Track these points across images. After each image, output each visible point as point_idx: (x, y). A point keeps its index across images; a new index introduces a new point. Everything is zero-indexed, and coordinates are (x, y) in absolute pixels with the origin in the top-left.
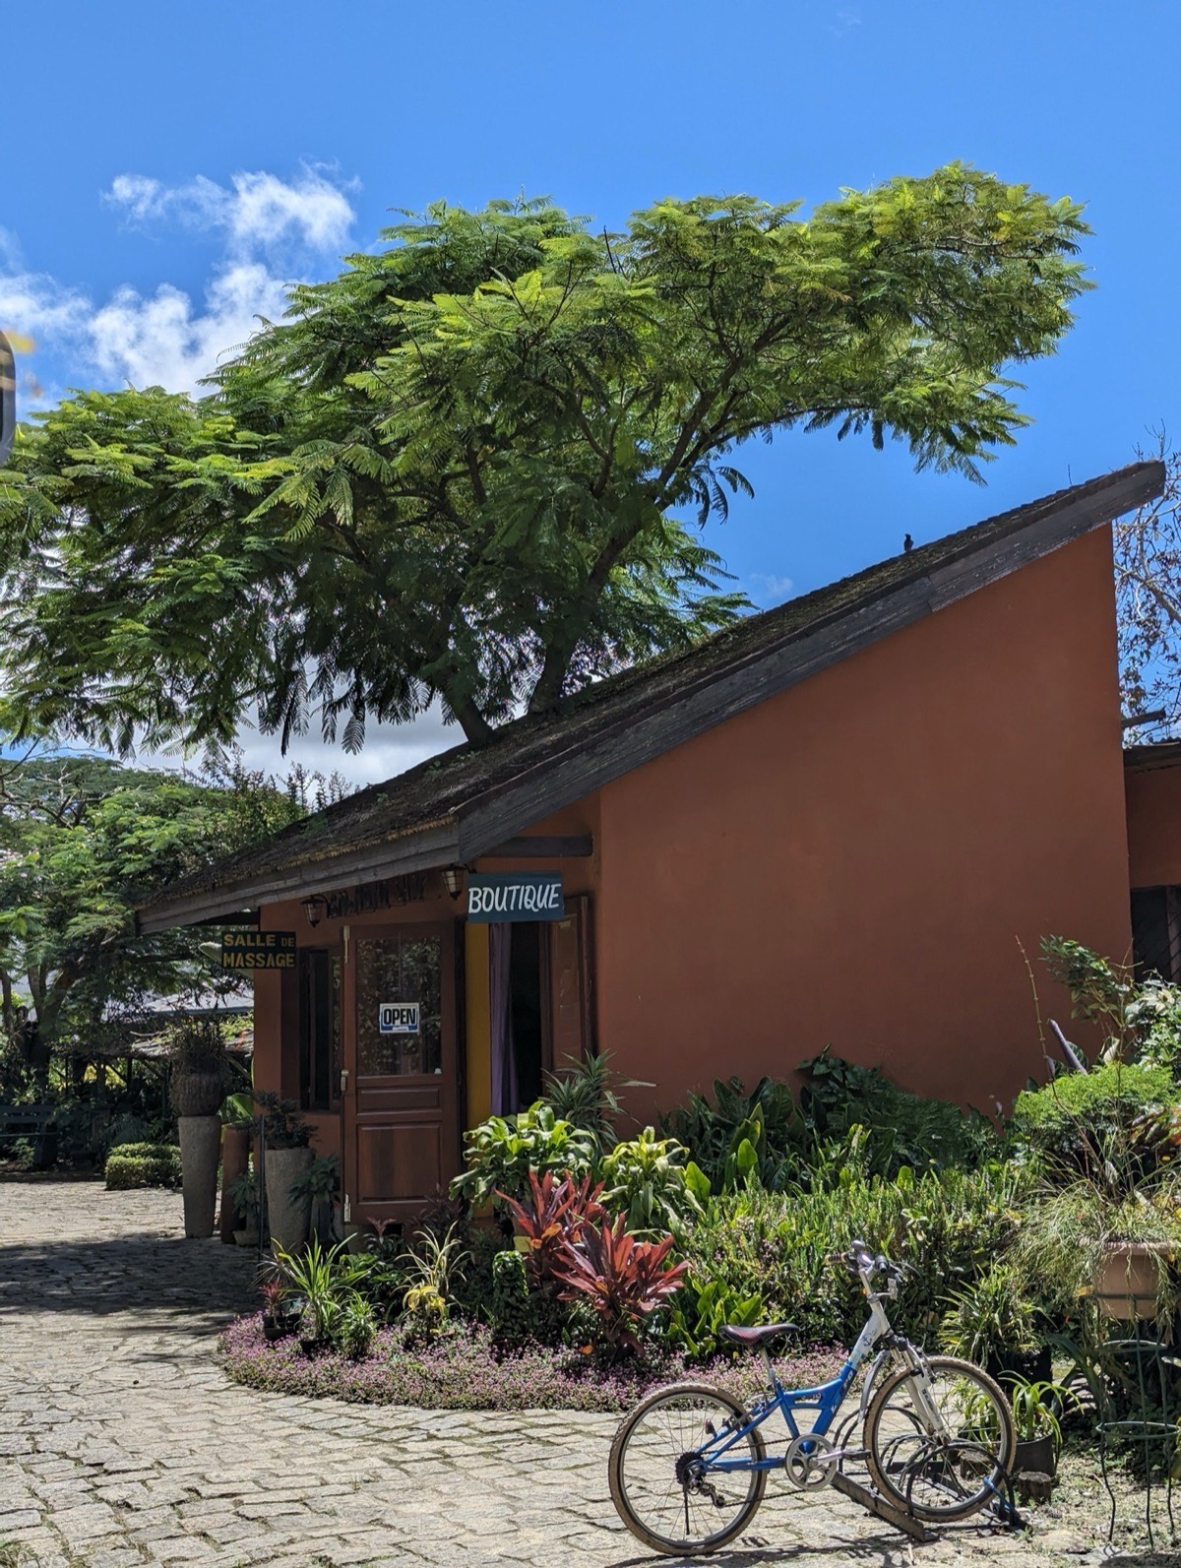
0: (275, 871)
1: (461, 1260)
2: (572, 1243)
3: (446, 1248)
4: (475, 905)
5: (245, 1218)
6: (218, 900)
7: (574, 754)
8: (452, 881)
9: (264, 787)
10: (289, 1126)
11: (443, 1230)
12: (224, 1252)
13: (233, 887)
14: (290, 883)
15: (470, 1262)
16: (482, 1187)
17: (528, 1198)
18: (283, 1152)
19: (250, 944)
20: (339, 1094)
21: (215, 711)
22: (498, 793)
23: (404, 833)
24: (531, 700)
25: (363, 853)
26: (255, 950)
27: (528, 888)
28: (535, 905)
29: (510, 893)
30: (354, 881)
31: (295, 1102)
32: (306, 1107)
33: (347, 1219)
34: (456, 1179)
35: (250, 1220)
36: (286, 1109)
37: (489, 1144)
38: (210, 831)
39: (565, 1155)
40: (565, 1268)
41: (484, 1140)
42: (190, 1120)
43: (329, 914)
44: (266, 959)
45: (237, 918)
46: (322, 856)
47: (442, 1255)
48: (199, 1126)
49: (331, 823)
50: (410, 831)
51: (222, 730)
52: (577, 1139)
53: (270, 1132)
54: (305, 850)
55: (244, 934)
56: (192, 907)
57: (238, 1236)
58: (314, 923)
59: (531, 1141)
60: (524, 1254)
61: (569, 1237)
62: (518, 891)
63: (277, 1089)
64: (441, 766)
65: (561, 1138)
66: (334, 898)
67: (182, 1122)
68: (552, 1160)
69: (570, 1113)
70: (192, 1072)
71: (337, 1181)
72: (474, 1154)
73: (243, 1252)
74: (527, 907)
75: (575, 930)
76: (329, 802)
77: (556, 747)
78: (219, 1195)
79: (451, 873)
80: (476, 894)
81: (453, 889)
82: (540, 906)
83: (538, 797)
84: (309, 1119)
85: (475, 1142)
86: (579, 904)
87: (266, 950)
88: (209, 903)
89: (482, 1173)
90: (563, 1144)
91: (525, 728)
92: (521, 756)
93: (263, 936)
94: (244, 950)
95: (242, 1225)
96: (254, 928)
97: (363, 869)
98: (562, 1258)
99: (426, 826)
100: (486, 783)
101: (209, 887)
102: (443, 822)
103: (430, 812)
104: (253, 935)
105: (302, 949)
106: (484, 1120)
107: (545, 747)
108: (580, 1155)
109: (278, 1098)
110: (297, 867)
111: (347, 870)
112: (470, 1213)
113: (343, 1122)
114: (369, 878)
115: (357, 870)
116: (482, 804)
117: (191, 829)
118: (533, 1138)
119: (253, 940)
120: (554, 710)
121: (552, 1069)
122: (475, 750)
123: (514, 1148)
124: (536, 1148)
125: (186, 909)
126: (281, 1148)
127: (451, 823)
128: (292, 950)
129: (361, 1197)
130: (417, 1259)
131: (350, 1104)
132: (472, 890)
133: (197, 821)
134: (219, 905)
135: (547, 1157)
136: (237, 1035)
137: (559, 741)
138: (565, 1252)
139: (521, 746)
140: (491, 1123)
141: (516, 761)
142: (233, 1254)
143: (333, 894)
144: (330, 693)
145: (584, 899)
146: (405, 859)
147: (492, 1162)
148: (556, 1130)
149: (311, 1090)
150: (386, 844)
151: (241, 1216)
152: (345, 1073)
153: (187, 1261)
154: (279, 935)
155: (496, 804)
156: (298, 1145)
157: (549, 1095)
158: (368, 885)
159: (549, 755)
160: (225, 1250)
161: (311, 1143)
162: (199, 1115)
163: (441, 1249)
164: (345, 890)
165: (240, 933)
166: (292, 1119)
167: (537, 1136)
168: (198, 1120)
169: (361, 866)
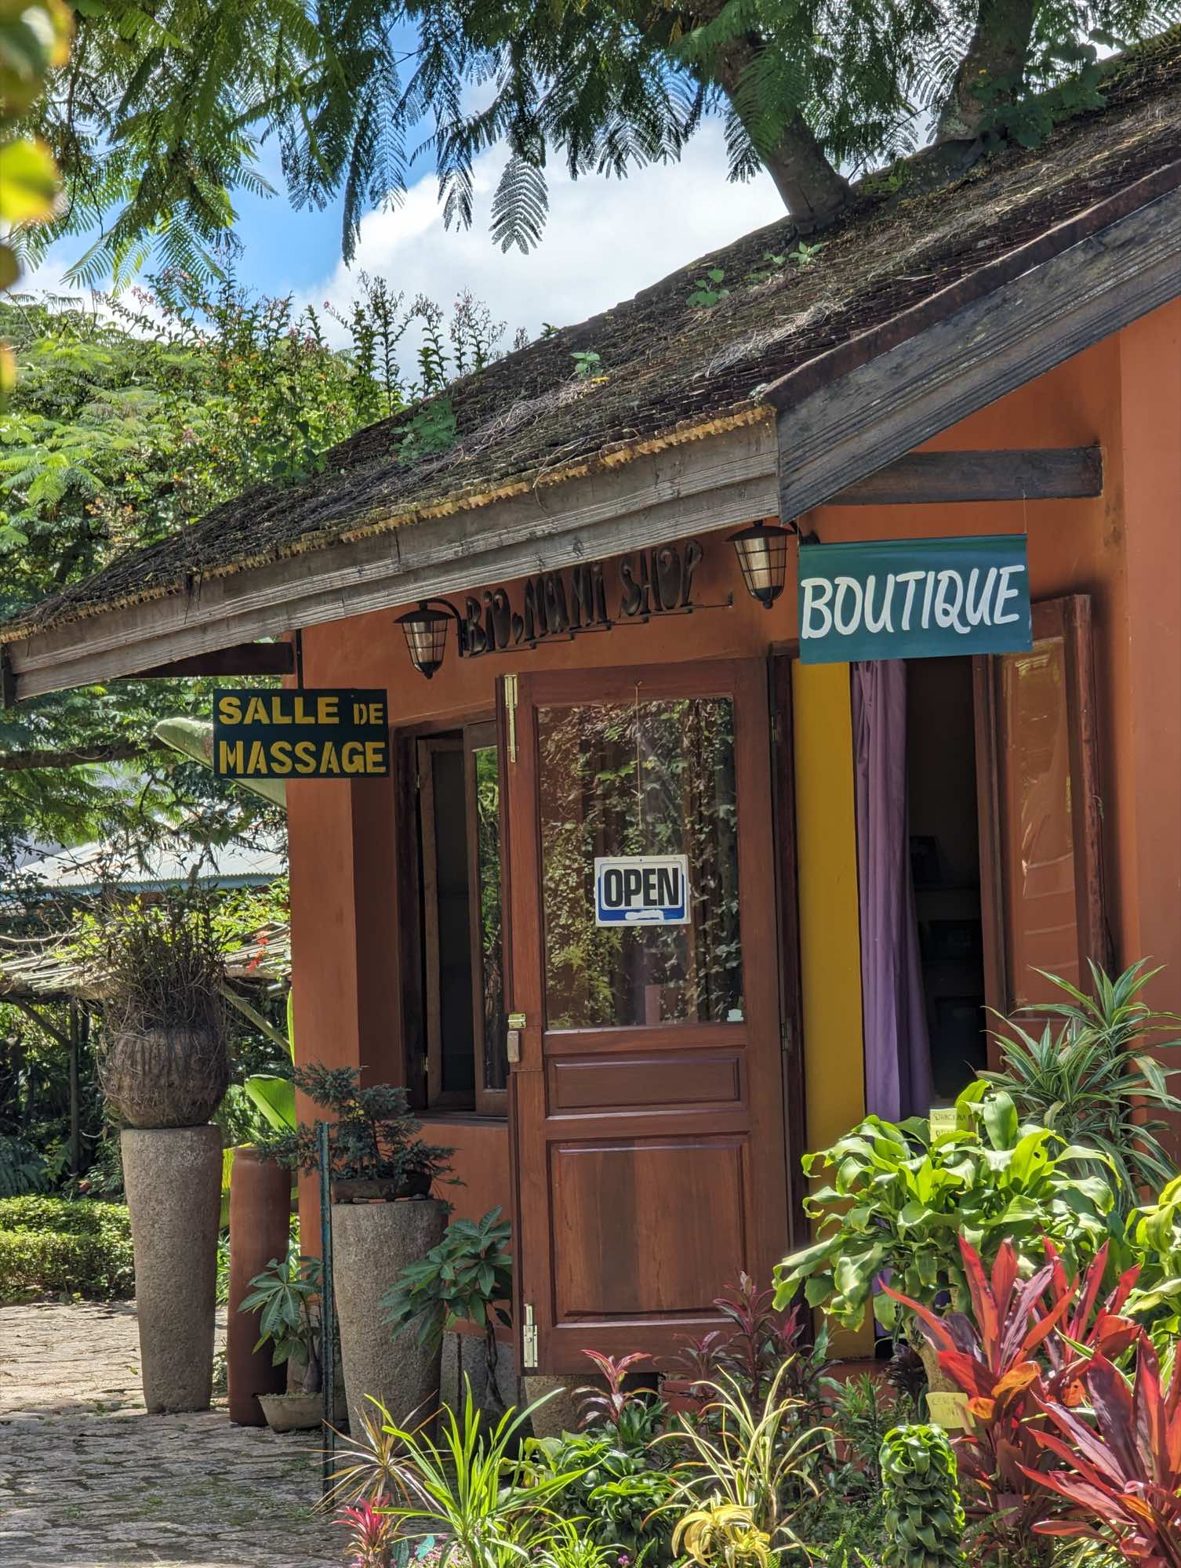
0: (336, 543)
1: (803, 1449)
2: (1066, 1407)
3: (770, 1417)
4: (817, 620)
5: (286, 1362)
6: (201, 615)
7: (1056, 246)
8: (759, 561)
9: (293, 337)
10: (385, 1148)
11: (758, 1380)
12: (238, 1443)
13: (233, 586)
14: (373, 571)
15: (823, 1453)
16: (851, 1279)
17: (957, 1304)
18: (371, 1208)
19: (279, 719)
20: (501, 1073)
21: (177, 156)
22: (871, 349)
23: (644, 448)
24: (945, 109)
25: (543, 499)
26: (293, 733)
27: (944, 576)
28: (962, 616)
29: (902, 588)
30: (523, 567)
31: (394, 1092)
32: (420, 1105)
33: (531, 1360)
34: (789, 1261)
35: (298, 1371)
36: (376, 1112)
37: (863, 1179)
38: (168, 447)
39: (1046, 1204)
40: (1050, 1462)
41: (853, 1170)
42: (148, 1136)
43: (463, 644)
44: (317, 756)
45: (247, 658)
46: (449, 508)
47: (760, 1435)
48: (169, 1151)
49: (465, 427)
50: (659, 444)
51: (198, 203)
52: (1073, 1168)
53: (340, 1163)
54: (409, 492)
55: (266, 695)
56: (137, 634)
57: (270, 1405)
58: (430, 668)
59: (964, 1172)
60: (952, 1433)
61: (1058, 1392)
62: (921, 584)
63: (351, 1062)
64: (727, 282)
65: (1036, 1164)
66: (474, 607)
67: (130, 1143)
68: (1013, 1214)
69: (1056, 1107)
70: (149, 1024)
71: (502, 1274)
72: (831, 1204)
73: (282, 1444)
74: (943, 622)
75: (1058, 675)
76: (452, 374)
77: (1010, 229)
78: (222, 1315)
79: (756, 544)
80: (818, 592)
81: (762, 580)
82: (972, 619)
83: (968, 354)
84: (430, 1133)
85: (831, 1175)
86: (1069, 613)
87: (317, 734)
88: (179, 621)
89: (851, 1247)
90: (1039, 1180)
91: (929, 182)
92: (923, 256)
93: (311, 698)
94: (267, 734)
95: (277, 1382)
96: (287, 682)
97: (550, 537)
98: (1042, 1440)
99: (698, 432)
100: (839, 325)
101: (179, 584)
102: (738, 420)
103: (706, 397)
104: (287, 697)
105: (399, 730)
106: (849, 1125)
107: (984, 231)
108: (1079, 1202)
109: (355, 1082)
110: (388, 533)
111: (508, 538)
112: (823, 1341)
113: (515, 1136)
114: (562, 558)
115: (532, 540)
116: (828, 375)
117: (120, 443)
118: (968, 1166)
119: (288, 710)
120: (1004, 135)
121: (1009, 1007)
122: (809, 240)
123: (925, 1191)
124: (978, 1189)
125: (124, 637)
126: (366, 1199)
127: (759, 424)
128: (378, 732)
129: (560, 1312)
130: (702, 1445)
131: (530, 1093)
132: (808, 584)
133: (132, 423)
134: (204, 628)
135: (1001, 1209)
136: (247, 940)
137: (1019, 213)
138: (1051, 1426)
139: (921, 228)
140: (869, 1130)
141: (913, 267)
142: (259, 1449)
143: (472, 598)
144: (453, 105)
145: (1082, 601)
146: (648, 511)
147: (873, 1221)
148: (1023, 1147)
149: (430, 1065)
150: (600, 476)
151: (278, 1359)
152: (516, 1020)
153: (156, 1463)
154: (347, 698)
155: (865, 375)
156: (408, 1193)
157: (1003, 1067)
158: (557, 576)
159: (992, 251)
160: (241, 1439)
161: (439, 1188)
162: (170, 1126)
163: (757, 1420)
164: (500, 589)
165: (255, 693)
166: (392, 1133)
167: (978, 1160)
168: (167, 1138)
169: (542, 528)
